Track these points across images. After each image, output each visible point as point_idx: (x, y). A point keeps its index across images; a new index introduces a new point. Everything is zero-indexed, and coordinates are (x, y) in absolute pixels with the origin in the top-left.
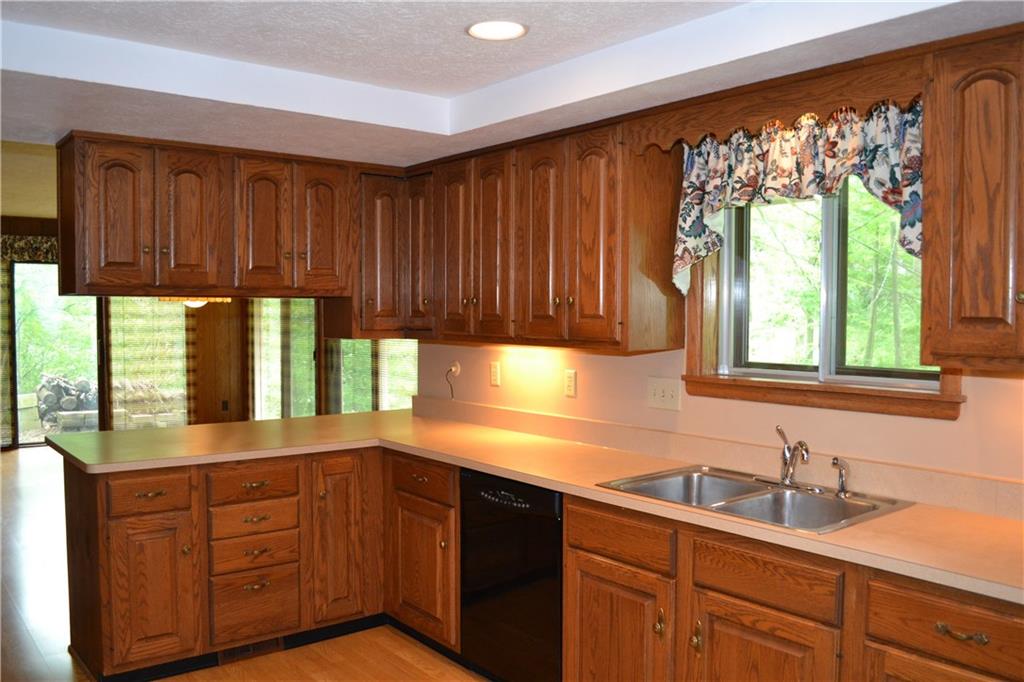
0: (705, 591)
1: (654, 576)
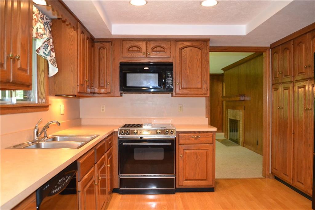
0: (97, 163)
1: (93, 169)
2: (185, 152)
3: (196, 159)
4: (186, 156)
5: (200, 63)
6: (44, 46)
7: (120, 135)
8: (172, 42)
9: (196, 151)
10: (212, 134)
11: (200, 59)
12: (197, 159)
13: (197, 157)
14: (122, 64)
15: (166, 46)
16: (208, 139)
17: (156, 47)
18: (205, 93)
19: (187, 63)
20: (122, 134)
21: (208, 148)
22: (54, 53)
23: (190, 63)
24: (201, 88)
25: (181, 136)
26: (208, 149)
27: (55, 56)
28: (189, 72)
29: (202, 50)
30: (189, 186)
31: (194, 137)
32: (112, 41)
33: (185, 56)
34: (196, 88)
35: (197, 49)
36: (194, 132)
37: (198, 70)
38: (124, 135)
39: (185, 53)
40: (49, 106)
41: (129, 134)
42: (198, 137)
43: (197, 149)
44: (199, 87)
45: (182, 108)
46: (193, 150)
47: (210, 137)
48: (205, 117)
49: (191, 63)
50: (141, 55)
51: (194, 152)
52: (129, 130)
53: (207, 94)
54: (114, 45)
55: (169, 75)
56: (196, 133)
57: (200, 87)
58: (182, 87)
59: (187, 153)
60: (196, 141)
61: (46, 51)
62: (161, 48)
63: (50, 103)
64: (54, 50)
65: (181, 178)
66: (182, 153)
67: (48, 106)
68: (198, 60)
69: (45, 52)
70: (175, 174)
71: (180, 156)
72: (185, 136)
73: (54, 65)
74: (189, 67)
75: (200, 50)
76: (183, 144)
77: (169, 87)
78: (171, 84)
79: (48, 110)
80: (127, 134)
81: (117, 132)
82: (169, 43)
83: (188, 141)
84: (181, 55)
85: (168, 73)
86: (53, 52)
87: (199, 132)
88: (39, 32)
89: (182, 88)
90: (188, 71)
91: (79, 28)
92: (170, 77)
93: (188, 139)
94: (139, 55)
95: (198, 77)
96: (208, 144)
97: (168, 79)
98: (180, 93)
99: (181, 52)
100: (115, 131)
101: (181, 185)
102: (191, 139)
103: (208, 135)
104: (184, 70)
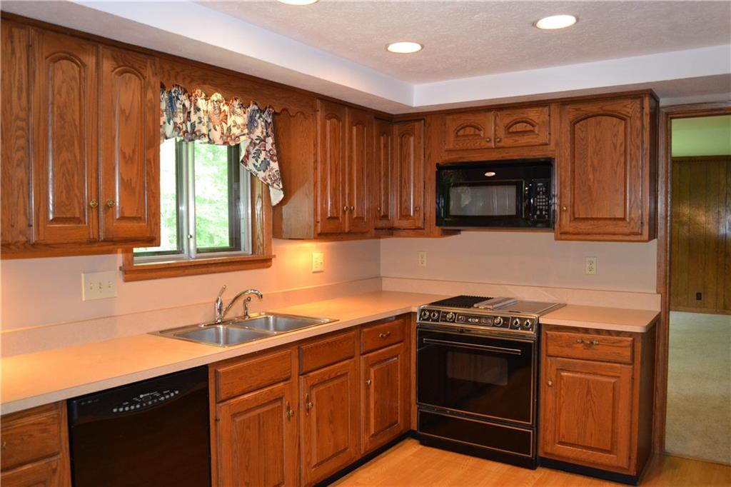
0: (308, 374)
1: (282, 384)
2: (561, 376)
3: (587, 395)
4: (562, 386)
5: (621, 155)
6: (254, 153)
7: (420, 319)
8: (553, 107)
9: (587, 377)
10: (631, 339)
11: (621, 144)
12: (589, 397)
13: (588, 392)
14: (440, 168)
15: (539, 118)
16: (619, 350)
17: (516, 123)
18: (636, 230)
19: (589, 155)
20: (424, 320)
21: (619, 375)
22: (277, 163)
23: (595, 157)
24: (624, 219)
25: (552, 336)
26: (619, 377)
27: (278, 169)
28: (594, 180)
29: (629, 120)
30: (569, 459)
31: (582, 342)
32: (425, 118)
33: (583, 140)
34: (611, 219)
35: (614, 119)
36: (586, 330)
37: (616, 173)
38: (429, 321)
39: (582, 132)
40: (273, 260)
41: (437, 320)
42: (592, 343)
43: (590, 373)
44: (620, 215)
45: (594, 266)
46: (581, 373)
47: (626, 347)
48: (655, 292)
49: (597, 155)
50: (483, 144)
51: (581, 379)
52: (439, 312)
53: (641, 234)
54: (430, 125)
55: (541, 186)
56: (589, 333)
57: (622, 216)
58: (577, 216)
59: (565, 379)
60: (588, 353)
61: (257, 161)
62: (525, 124)
63: (273, 254)
64: (275, 158)
65: (549, 437)
66: (553, 377)
67: (271, 259)
68: (615, 148)
69: (256, 164)
70: (531, 423)
71: (548, 384)
72: (561, 336)
73: (275, 185)
74: (592, 165)
75: (623, 122)
76: (557, 357)
77: (541, 216)
78: (546, 210)
79: (270, 266)
80: (433, 321)
81: (415, 313)
82: (546, 109)
83: (567, 351)
84: (574, 137)
85: (539, 184)
86: (274, 161)
87: (598, 331)
88: (232, 132)
89: (576, 219)
90: (591, 176)
91: (318, 111)
92: (544, 193)
93: (569, 346)
94: (477, 144)
95: (617, 191)
96: (620, 363)
97: (538, 197)
98: (571, 230)
99: (574, 130)
100: (413, 311)
101: (549, 451)
102: (575, 345)
103: (620, 341)
104: (580, 174)
